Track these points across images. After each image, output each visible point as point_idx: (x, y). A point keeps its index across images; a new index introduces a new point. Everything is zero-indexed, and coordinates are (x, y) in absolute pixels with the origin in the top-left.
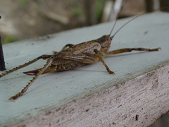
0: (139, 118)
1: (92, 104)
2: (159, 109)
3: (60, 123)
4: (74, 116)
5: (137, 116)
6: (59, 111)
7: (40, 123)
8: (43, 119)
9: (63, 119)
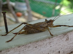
0: (60, 52)
1: (38, 45)
2: (70, 49)
3: (24, 51)
4: (30, 49)
5: (59, 51)
6: (24, 47)
7: (16, 50)
8: (17, 49)
9: (25, 50)
